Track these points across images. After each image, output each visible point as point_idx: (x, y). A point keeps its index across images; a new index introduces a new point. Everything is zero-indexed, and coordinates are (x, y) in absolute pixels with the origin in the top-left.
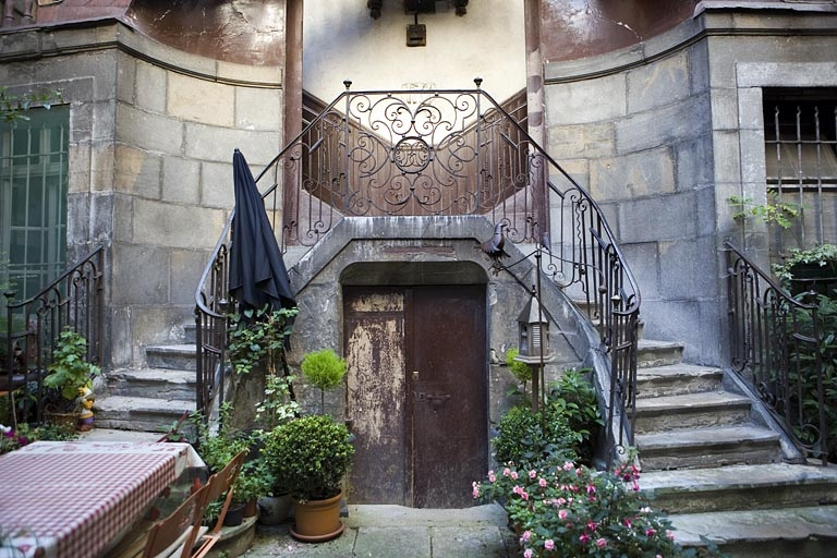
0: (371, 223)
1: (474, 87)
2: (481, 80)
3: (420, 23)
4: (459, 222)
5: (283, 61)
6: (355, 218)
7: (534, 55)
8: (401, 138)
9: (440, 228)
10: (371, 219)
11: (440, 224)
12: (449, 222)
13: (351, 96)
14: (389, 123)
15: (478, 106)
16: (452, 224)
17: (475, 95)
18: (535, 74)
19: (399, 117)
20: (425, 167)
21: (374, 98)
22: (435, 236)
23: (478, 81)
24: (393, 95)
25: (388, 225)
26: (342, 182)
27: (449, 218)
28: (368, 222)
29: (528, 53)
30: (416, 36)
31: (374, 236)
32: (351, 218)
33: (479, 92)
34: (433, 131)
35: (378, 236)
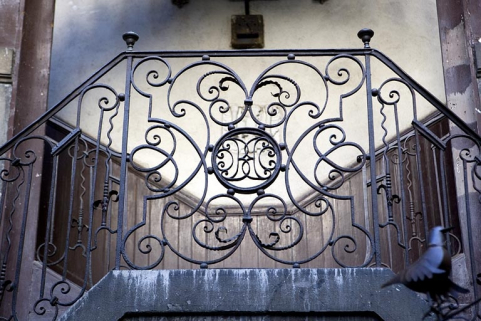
0: (166, 282)
1: (359, 44)
2: (370, 33)
3: (253, 12)
4: (339, 280)
5: (17, 40)
6: (135, 273)
7: (453, 33)
8: (225, 130)
9: (302, 291)
10: (166, 274)
11: (303, 284)
12: (321, 281)
13: (136, 61)
14: (204, 106)
15: (367, 76)
16: (327, 285)
17: (362, 59)
18: (459, 62)
19: (223, 95)
20: (270, 181)
21: (177, 64)
22: (293, 307)
23: (365, 35)
24: (212, 59)
25: (200, 287)
26: (113, 208)
27: (320, 273)
28: (160, 279)
29: (443, 31)
30: (247, 31)
31: (171, 308)
32: (125, 273)
33: (368, 52)
34: (286, 120)
35: (178, 308)
